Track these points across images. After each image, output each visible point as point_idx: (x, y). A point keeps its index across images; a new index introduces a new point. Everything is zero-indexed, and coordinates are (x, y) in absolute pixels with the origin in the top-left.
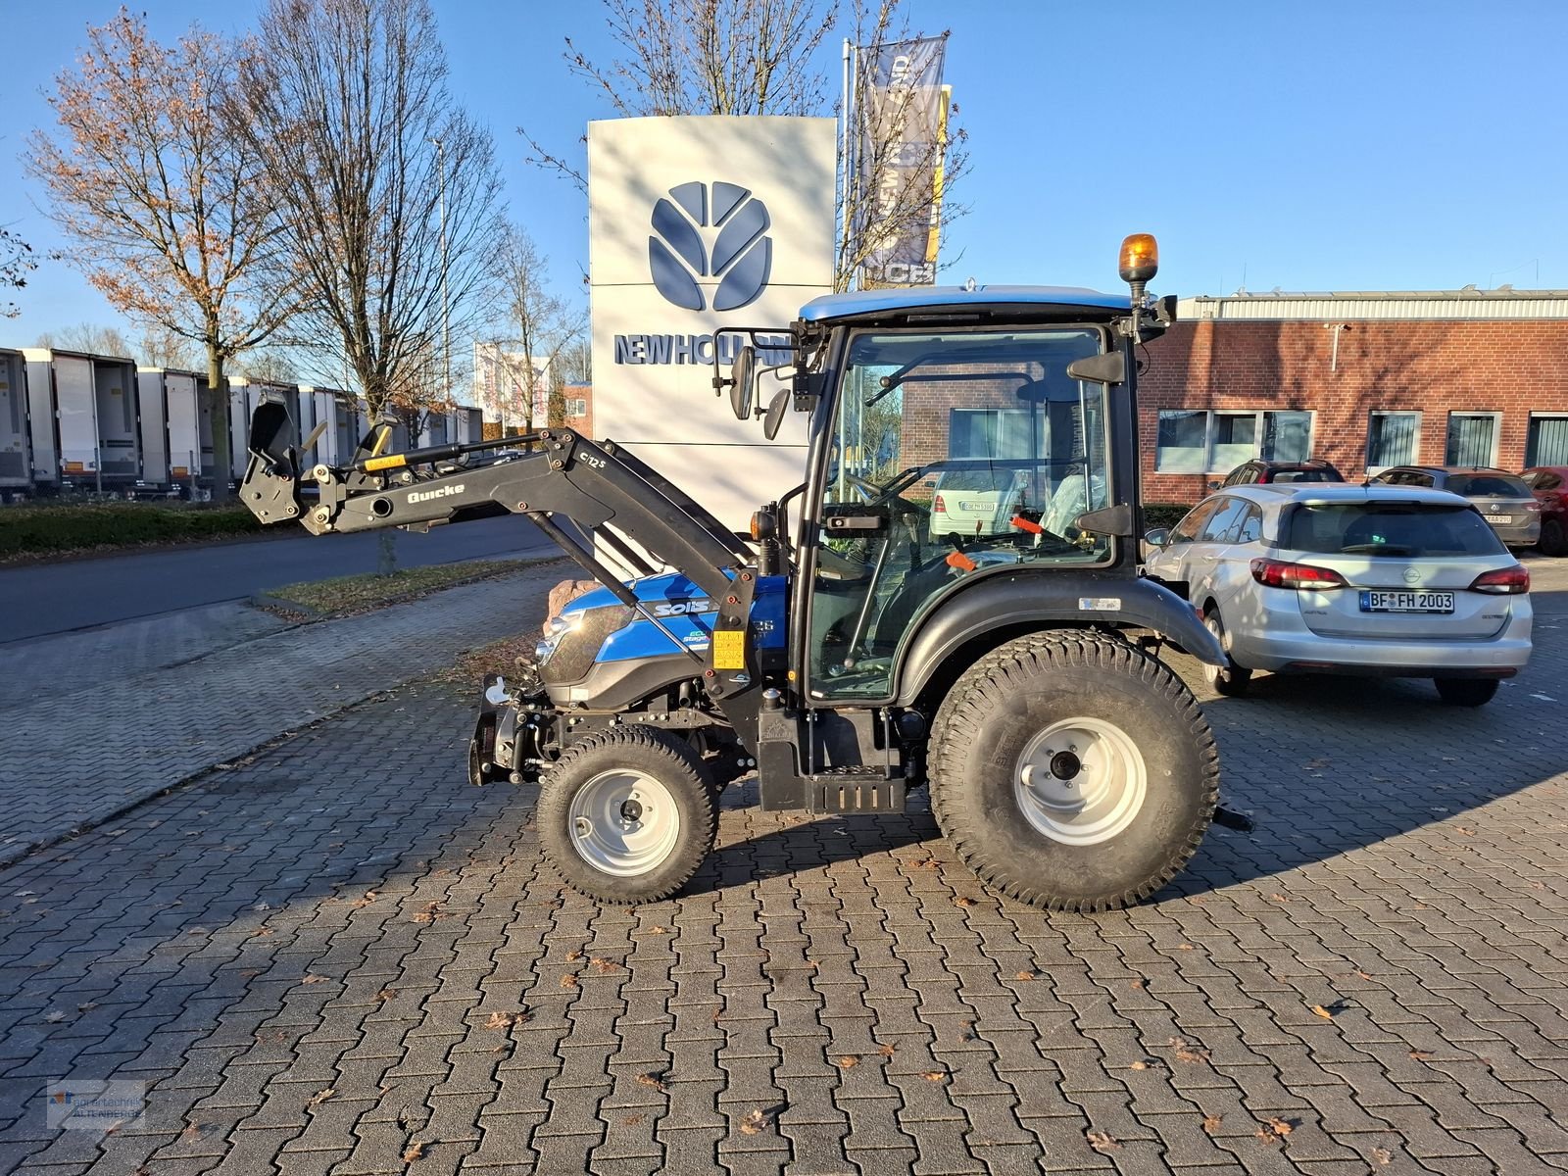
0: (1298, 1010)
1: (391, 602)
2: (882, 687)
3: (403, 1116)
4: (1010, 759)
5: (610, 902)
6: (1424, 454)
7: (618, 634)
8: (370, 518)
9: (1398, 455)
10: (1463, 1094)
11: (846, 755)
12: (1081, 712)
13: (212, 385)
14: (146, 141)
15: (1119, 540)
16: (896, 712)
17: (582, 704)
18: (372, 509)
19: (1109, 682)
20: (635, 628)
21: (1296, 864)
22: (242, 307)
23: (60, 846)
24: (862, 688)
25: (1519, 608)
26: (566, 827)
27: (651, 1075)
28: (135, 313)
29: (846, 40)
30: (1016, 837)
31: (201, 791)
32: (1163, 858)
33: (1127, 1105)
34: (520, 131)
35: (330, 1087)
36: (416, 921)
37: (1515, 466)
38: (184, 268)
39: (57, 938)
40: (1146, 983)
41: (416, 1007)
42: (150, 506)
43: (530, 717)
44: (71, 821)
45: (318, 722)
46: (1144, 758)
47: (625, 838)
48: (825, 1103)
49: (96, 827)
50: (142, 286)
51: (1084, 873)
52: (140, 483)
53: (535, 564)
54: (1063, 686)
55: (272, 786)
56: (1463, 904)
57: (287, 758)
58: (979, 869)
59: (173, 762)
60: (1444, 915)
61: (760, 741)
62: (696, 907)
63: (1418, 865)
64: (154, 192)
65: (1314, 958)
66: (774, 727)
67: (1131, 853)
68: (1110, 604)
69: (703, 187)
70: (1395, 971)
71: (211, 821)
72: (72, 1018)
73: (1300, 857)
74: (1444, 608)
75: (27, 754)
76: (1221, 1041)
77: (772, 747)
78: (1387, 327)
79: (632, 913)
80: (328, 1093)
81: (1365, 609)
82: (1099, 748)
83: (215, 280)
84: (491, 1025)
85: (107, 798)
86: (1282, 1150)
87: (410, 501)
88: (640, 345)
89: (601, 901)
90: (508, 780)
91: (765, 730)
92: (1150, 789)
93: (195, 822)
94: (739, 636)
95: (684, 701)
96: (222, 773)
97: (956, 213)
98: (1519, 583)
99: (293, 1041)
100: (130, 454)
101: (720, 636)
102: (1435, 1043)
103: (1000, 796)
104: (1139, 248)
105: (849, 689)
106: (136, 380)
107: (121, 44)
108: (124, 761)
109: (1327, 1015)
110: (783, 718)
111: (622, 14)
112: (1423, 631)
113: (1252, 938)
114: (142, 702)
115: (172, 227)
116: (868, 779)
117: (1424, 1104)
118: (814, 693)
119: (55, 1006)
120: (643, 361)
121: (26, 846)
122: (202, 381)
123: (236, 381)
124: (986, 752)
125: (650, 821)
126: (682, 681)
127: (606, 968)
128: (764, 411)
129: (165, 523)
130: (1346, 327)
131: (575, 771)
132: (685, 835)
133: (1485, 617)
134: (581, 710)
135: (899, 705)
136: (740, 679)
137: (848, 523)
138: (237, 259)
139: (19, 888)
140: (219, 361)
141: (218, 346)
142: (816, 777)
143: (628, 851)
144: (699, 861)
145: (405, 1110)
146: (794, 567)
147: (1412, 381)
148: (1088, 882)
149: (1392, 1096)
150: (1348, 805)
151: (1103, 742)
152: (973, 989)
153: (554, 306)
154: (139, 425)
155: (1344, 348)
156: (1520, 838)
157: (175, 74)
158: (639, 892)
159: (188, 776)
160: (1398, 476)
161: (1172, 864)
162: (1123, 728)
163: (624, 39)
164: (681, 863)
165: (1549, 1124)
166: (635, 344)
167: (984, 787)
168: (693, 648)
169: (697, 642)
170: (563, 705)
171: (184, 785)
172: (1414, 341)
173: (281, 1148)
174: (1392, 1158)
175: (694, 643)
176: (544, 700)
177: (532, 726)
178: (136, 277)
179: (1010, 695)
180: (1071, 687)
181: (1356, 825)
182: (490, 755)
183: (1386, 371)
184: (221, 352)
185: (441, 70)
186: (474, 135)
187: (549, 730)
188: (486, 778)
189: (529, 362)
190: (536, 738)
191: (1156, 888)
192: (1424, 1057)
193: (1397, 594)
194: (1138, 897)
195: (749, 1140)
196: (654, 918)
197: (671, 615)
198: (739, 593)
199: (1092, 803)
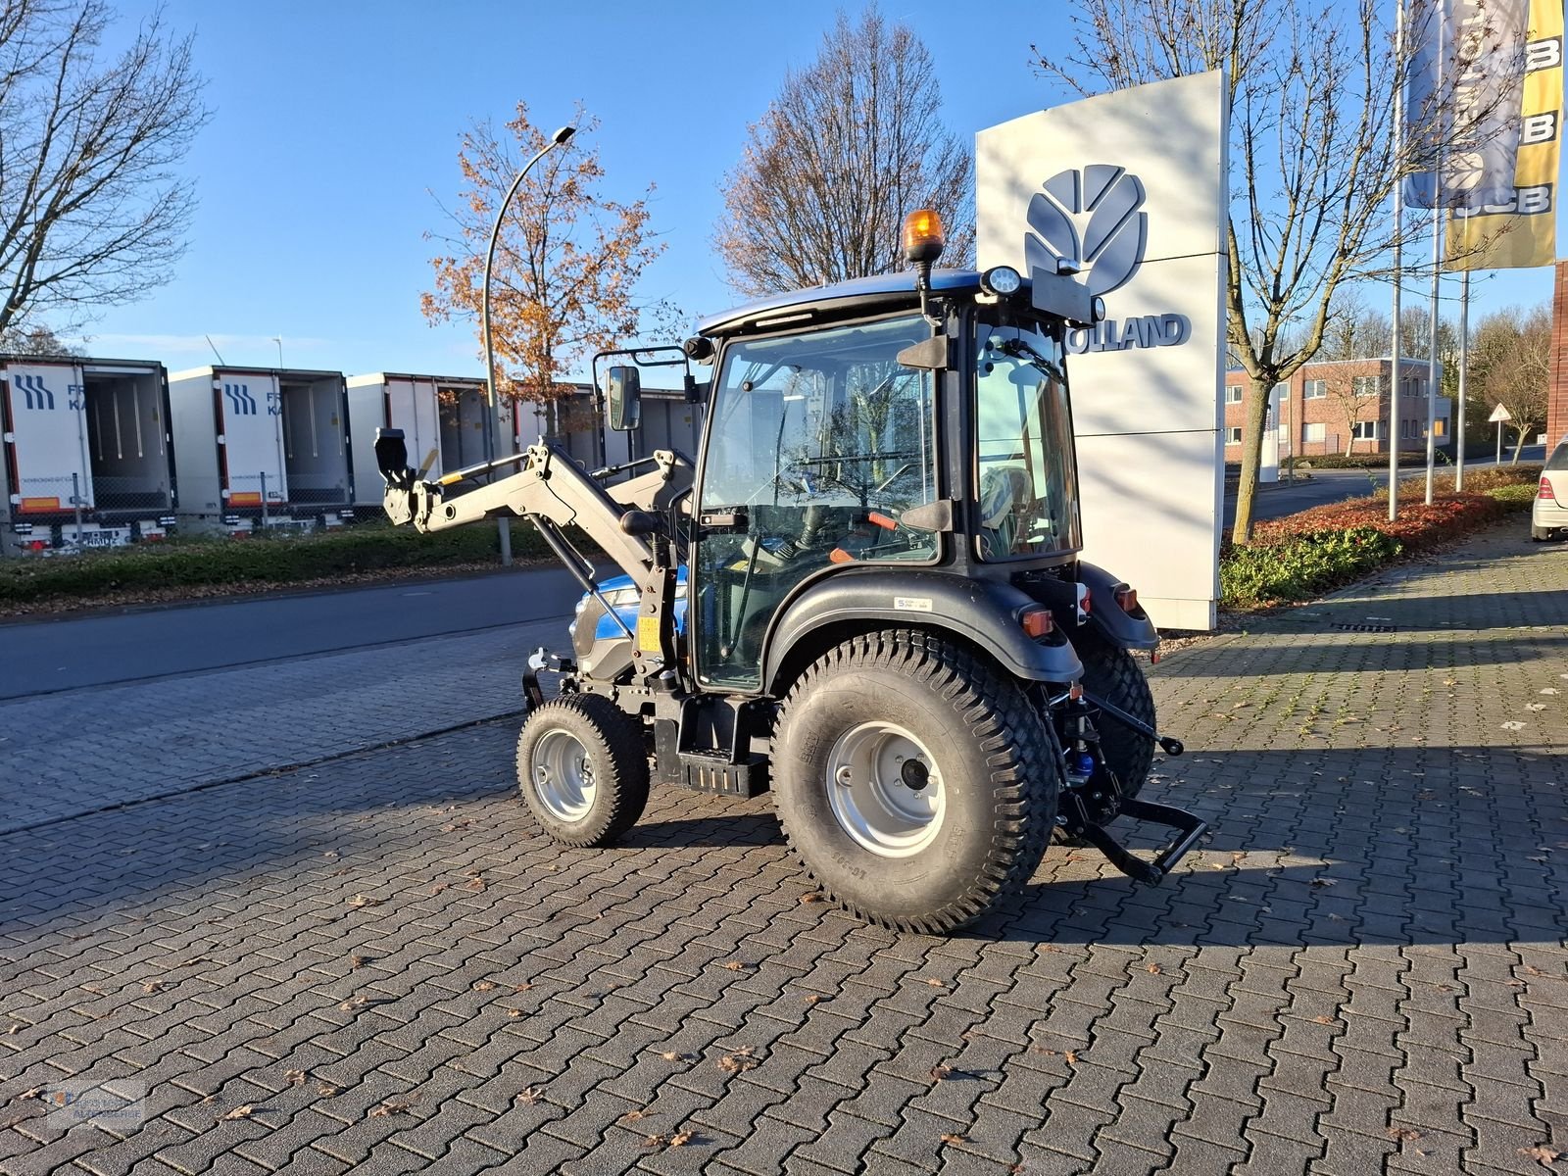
18: (444, 513)
26: (531, 773)
47: (583, 791)
68: (923, 605)
69: (1076, 173)
77: (662, 723)
91: (660, 708)
92: (946, 807)
94: (655, 622)
101: (643, 622)
103: (805, 793)
110: (671, 697)
116: (718, 762)
118: (702, 678)
124: (793, 748)
135: (766, 695)
136: (657, 661)
167: (792, 780)
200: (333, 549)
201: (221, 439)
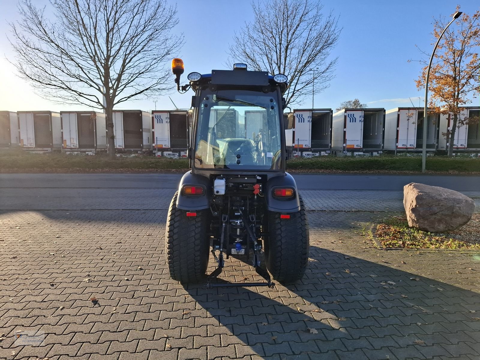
200: (361, 162)
201: (345, 130)
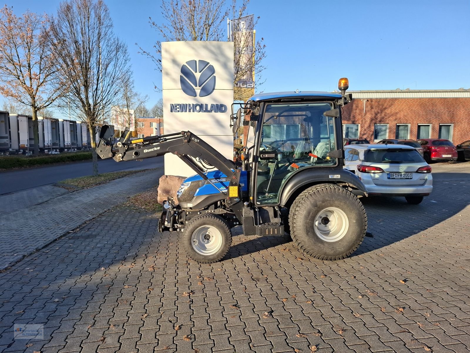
0: (395, 282)
1: (100, 184)
2: (276, 201)
3: (170, 319)
4: (313, 219)
5: (203, 263)
6: (389, 136)
7: (201, 188)
8: (133, 157)
9: (382, 136)
10: (443, 299)
11: (266, 220)
12: (332, 206)
13: (33, 119)
14: (12, 45)
15: (339, 159)
16: (280, 207)
17: (191, 208)
18: (134, 154)
19: (339, 197)
20: (206, 186)
21: (383, 246)
22: (43, 96)
23: (32, 255)
24: (270, 201)
25: (428, 177)
26: (191, 242)
27: (233, 306)
28: (10, 98)
29: (228, 19)
30: (315, 240)
31: (67, 239)
32: (354, 244)
33: (360, 306)
34: (136, 44)
35: (146, 313)
36: (150, 270)
37: (414, 139)
38: (25, 84)
39: (45, 280)
40: (355, 277)
41: (160, 292)
42: (15, 156)
43: (175, 212)
44: (32, 249)
45: (93, 218)
46: (348, 218)
47: (206, 245)
48: (282, 310)
49: (40, 250)
50: (12, 89)
51: (333, 250)
52: (10, 150)
53: (139, 172)
54: (327, 199)
55: (88, 237)
56: (429, 254)
57: (89, 229)
58: (304, 250)
59: (54, 231)
60: (425, 257)
61: (243, 216)
62: (227, 263)
63: (414, 245)
64: (15, 60)
65: (396, 269)
66: (246, 212)
67: (345, 243)
68: (338, 176)
69: (196, 61)
70: (417, 271)
71: (74, 247)
72: (62, 300)
73: (384, 244)
74: (410, 177)
75: (8, 230)
76: (379, 290)
77: (247, 218)
78: (378, 100)
79: (210, 266)
80: (146, 315)
81: (389, 178)
82: (334, 215)
83: (35, 87)
84: (184, 295)
85: (39, 242)
86: (403, 314)
87: (145, 152)
88: (178, 107)
89: (200, 263)
90: (169, 230)
91: (245, 213)
92: (350, 226)
93: (69, 247)
94: (236, 188)
95: (219, 206)
96: (72, 234)
97: (263, 69)
98: (429, 170)
99: (129, 303)
100: (7, 141)
101: (231, 188)
102: (432, 288)
103: (310, 229)
104: (343, 81)
105: (266, 202)
106: (9, 118)
107: (5, 16)
108: (39, 231)
109: (403, 282)
110: (250, 210)
111: (166, 10)
112: (404, 184)
113: (378, 265)
114: (35, 215)
115: (21, 71)
116: (274, 226)
117: (434, 302)
118: (257, 203)
119: (55, 297)
120: (178, 111)
121: (21, 256)
122: (30, 118)
123: (40, 118)
124: (306, 217)
125: (213, 240)
126: (218, 201)
127: (209, 280)
128: (232, 126)
129: (20, 162)
130: (367, 100)
131: (193, 226)
132: (224, 243)
133: (420, 179)
134: (190, 210)
135: (280, 206)
136: (237, 200)
137: (267, 156)
138: (41, 81)
139: (26, 267)
140: (35, 112)
141: (35, 108)
142: (260, 226)
143: (207, 249)
144: (228, 250)
145: (170, 318)
146: (252, 168)
147: (385, 115)
148: (334, 252)
149: (425, 301)
150: (392, 231)
151: (335, 214)
152: (310, 280)
153: (136, 94)
154: (10, 132)
155: (367, 107)
156: (438, 237)
157: (21, 25)
158: (211, 260)
159: (62, 235)
160: (384, 142)
161: (356, 246)
162: (342, 210)
163: (166, 18)
164: (223, 251)
165: (465, 305)
166: (176, 106)
167: (306, 226)
168: (223, 191)
169: (223, 190)
170: (185, 208)
171: (62, 237)
172: (386, 105)
173: (139, 329)
174: (430, 315)
175: (222, 190)
176: (179, 207)
177: (176, 215)
178: (10, 86)
179: (312, 201)
180: (329, 199)
181: (395, 236)
182: (164, 224)
183: (378, 113)
184: (36, 109)
185: (111, 26)
186: (121, 45)
187: (180, 216)
188: (163, 230)
189: (128, 111)
190: (177, 218)
191: (352, 253)
192: (431, 291)
193: (397, 174)
194: (347, 255)
195: (266, 320)
196: (217, 266)
197: (216, 182)
198: (236, 175)
199: (333, 230)
